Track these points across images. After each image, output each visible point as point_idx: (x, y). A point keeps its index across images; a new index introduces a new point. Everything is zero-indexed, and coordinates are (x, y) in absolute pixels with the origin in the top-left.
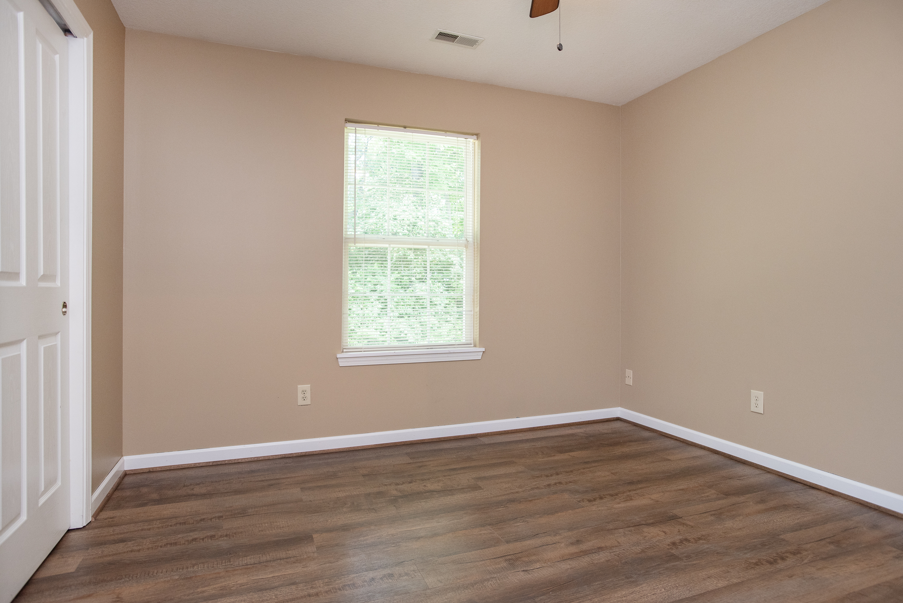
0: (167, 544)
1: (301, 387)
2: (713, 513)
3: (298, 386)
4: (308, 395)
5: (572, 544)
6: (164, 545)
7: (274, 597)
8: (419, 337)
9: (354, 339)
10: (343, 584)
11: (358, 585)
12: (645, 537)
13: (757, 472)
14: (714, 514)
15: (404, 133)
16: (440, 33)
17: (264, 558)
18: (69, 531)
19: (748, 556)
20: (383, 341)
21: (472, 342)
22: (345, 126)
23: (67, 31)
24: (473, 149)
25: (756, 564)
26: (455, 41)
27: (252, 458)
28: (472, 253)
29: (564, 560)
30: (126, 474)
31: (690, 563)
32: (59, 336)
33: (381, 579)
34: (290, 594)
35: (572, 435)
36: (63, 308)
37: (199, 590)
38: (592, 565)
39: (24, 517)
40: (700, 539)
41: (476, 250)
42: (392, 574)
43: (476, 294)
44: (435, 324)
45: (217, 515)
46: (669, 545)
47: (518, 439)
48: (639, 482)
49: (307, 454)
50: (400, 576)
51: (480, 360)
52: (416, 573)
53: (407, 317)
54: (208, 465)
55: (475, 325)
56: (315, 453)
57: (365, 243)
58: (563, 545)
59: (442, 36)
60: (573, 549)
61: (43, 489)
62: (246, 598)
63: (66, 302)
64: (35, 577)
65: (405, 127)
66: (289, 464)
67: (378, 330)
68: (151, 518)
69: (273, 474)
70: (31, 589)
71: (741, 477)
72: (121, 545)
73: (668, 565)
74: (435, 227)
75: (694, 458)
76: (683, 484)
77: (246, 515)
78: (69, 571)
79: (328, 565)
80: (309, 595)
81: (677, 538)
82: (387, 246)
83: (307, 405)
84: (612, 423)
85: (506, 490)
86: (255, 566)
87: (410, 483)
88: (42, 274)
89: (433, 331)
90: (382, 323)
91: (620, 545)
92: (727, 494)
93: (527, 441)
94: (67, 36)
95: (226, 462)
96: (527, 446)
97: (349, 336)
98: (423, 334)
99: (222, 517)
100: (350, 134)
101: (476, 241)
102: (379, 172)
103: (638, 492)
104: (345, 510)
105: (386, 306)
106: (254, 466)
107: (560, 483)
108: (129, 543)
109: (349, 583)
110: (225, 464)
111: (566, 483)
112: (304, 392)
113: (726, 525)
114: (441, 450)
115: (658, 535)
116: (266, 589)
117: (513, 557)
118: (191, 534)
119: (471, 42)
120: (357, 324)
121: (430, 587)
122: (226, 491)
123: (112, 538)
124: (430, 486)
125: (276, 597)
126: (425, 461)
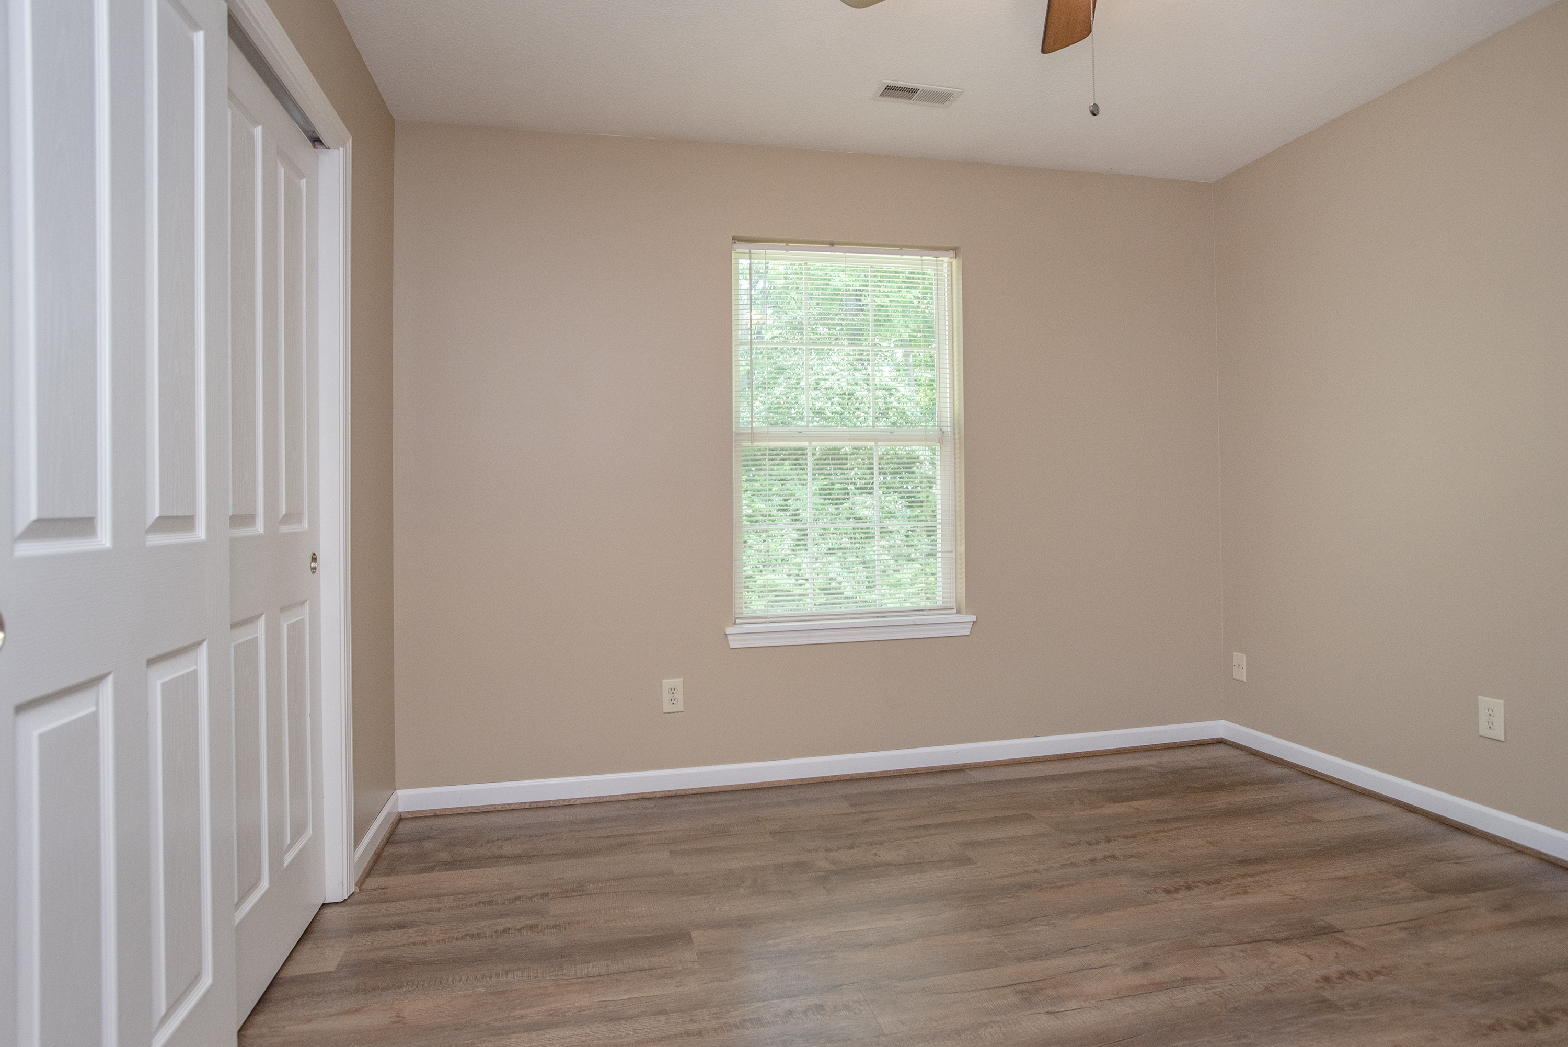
0: (466, 935)
1: (667, 683)
2: (1404, 925)
3: (663, 681)
4: (680, 695)
5: (1136, 969)
6: (462, 937)
7: (631, 1033)
8: (862, 588)
9: (751, 592)
10: (742, 1018)
11: (767, 1021)
12: (1272, 963)
13: (1496, 849)
14: (1406, 928)
15: (830, 253)
16: (888, 86)
17: (614, 967)
18: (324, 905)
19: (1475, 1010)
20: (800, 595)
21: (954, 604)
22: (731, 249)
23: (316, 141)
24: (949, 273)
25: (1492, 1028)
26: (914, 97)
27: (591, 797)
28: (951, 451)
29: (1121, 997)
30: (401, 819)
31: (1357, 1017)
32: (307, 606)
33: (804, 1012)
34: (657, 1029)
35: (1136, 769)
36: (312, 562)
37: (517, 1013)
38: (1172, 1009)
39: (265, 884)
40: (1378, 973)
41: (957, 446)
42: (822, 1006)
43: (958, 523)
44: (889, 566)
45: (540, 891)
46: (1317, 981)
47: (1036, 775)
48: (1260, 860)
49: (679, 793)
50: (836, 1009)
51: (969, 637)
52: (861, 1005)
53: (841, 554)
54: (523, 808)
55: (958, 576)
56: (691, 792)
57: (770, 440)
58: (1118, 970)
59: (891, 91)
60: (1137, 979)
61: (289, 842)
62: (588, 1031)
63: (316, 554)
64: (282, 975)
65: (832, 244)
66: (651, 810)
67: (791, 577)
68: (442, 891)
69: (625, 826)
70: (277, 993)
71: (1460, 858)
72: (400, 932)
73: (1315, 1019)
74: (885, 398)
75: (1369, 818)
76: (1345, 868)
77: (584, 893)
78: (325, 970)
79: (716, 984)
80: (688, 1034)
81: (1334, 970)
82: (806, 444)
83: (678, 712)
84: (1210, 748)
85: (1016, 866)
86: (601, 978)
87: (851, 847)
88: (284, 513)
89: (886, 577)
90: (799, 565)
91: (1224, 977)
92: (1433, 891)
93: (1053, 778)
94: (316, 148)
95: (551, 804)
96: (1053, 787)
97: (745, 587)
98: (869, 582)
99: (546, 895)
100: (741, 261)
101: (957, 431)
102: (789, 306)
103: (1257, 878)
104: (742, 891)
105: (804, 535)
106: (595, 812)
107: (1113, 857)
108: (410, 930)
109: (751, 1017)
110: (550, 806)
111: (1125, 857)
112: (673, 691)
113: (1431, 951)
114: (901, 792)
115: (1296, 961)
116: (619, 1019)
117: (1029, 987)
118: (502, 921)
119: (940, 98)
120: (756, 567)
121: (886, 1032)
122: (552, 852)
123: (386, 920)
124: (885, 855)
125: (635, 1033)
126: (875, 811)
